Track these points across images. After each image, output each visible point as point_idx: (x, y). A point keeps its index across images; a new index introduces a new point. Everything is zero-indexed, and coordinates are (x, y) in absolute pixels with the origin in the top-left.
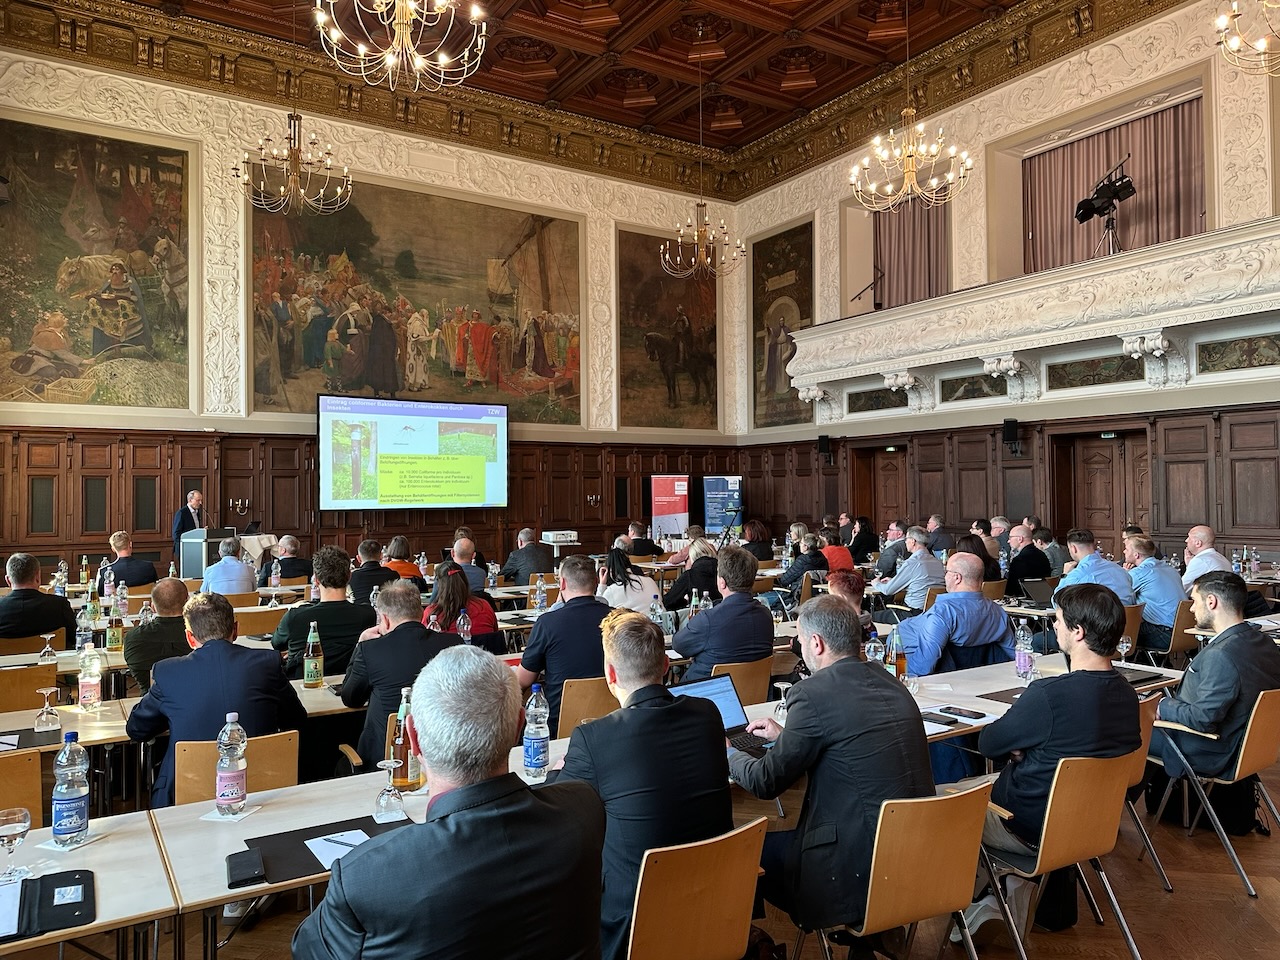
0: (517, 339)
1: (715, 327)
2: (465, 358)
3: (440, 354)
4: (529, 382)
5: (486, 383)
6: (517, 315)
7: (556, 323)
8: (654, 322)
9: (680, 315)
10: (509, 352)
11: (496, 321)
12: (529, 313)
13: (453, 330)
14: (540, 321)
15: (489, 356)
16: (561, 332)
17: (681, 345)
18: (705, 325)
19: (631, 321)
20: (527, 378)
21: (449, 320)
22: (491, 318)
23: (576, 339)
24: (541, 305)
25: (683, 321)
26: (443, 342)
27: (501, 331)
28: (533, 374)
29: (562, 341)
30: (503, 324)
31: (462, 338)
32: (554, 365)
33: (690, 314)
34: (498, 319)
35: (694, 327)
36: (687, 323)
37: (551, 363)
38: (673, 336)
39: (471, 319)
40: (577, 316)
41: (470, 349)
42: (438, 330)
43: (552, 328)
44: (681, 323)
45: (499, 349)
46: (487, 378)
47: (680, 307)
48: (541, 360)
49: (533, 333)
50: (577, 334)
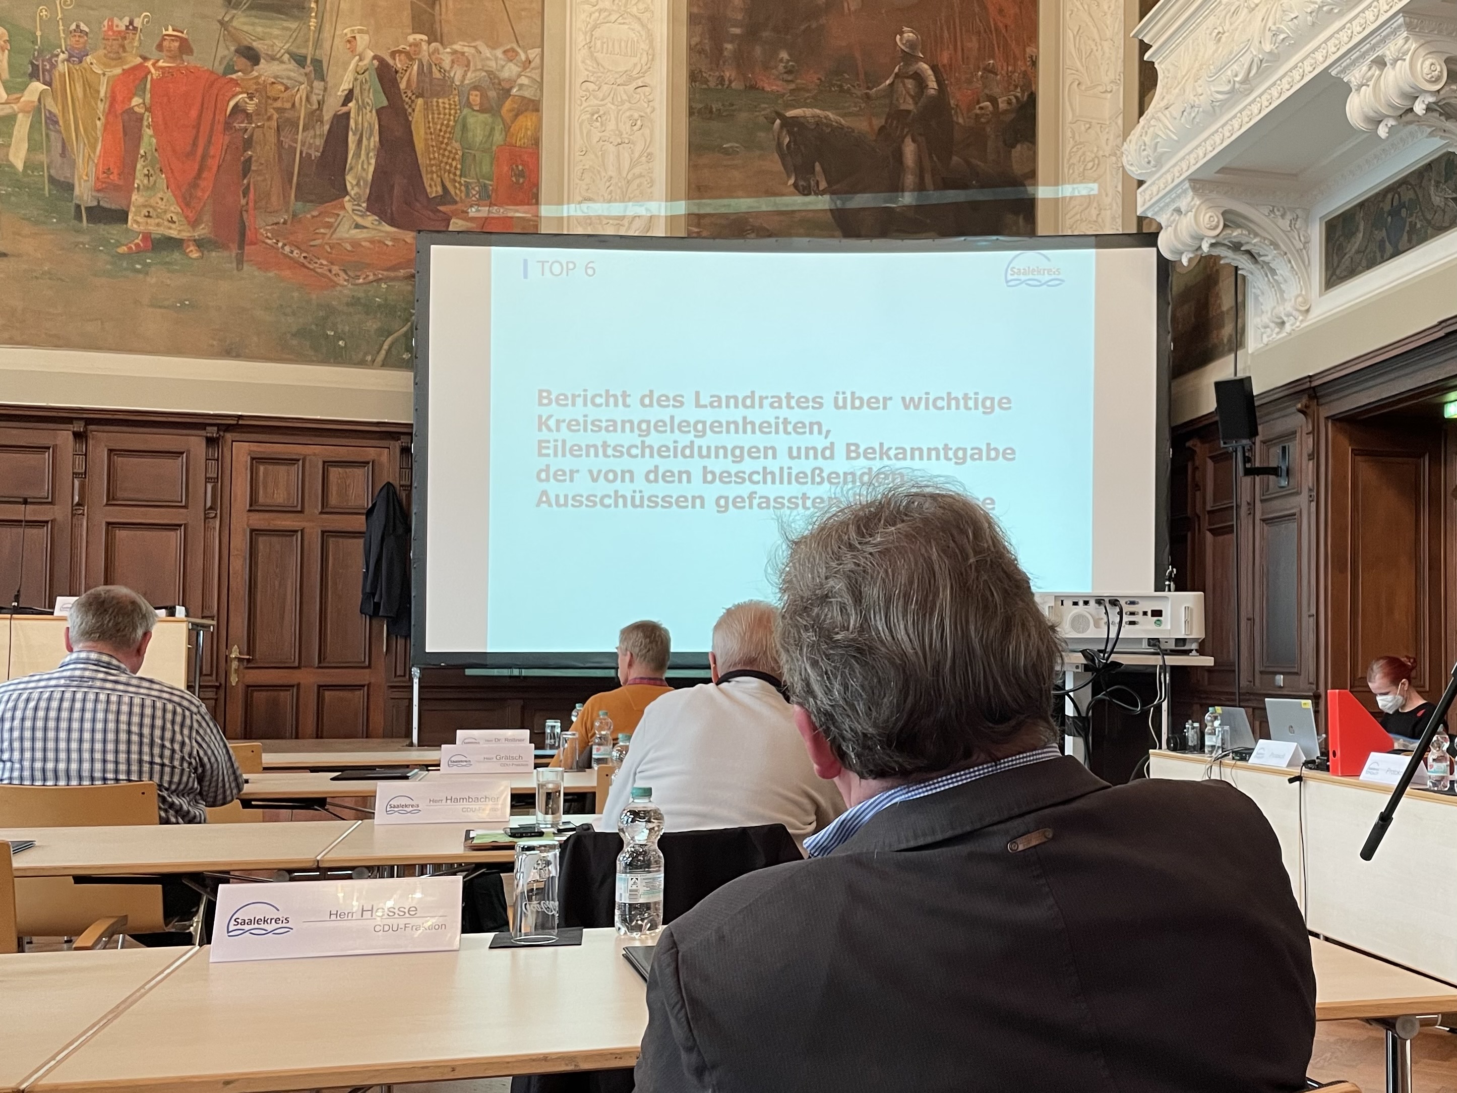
0: (315, 116)
1: (1032, 99)
2: (128, 171)
3: (43, 158)
4: (356, 244)
5: (200, 244)
6: (318, 43)
7: (457, 74)
8: (811, 78)
9: (908, 57)
10: (283, 152)
11: (242, 62)
12: (362, 41)
13: (90, 87)
14: (399, 63)
15: (213, 163)
16: (475, 98)
17: (909, 150)
18: (996, 90)
19: (729, 73)
20: (346, 232)
21: (77, 56)
22: (227, 51)
23: (526, 122)
24: (406, 16)
25: (918, 78)
26: (52, 120)
27: (261, 91)
28: (370, 220)
29: (477, 124)
30: (266, 70)
31: (119, 109)
32: (446, 197)
33: (945, 58)
34: (252, 56)
35: (958, 97)
36: (933, 84)
37: (434, 191)
38: (878, 122)
39: (154, 54)
40: (533, 53)
41: (148, 139)
42: (37, 87)
43: (444, 87)
44: (910, 84)
45: (248, 144)
46: (202, 231)
47: (909, 35)
48: (399, 183)
49: (374, 97)
50: (534, 106)
